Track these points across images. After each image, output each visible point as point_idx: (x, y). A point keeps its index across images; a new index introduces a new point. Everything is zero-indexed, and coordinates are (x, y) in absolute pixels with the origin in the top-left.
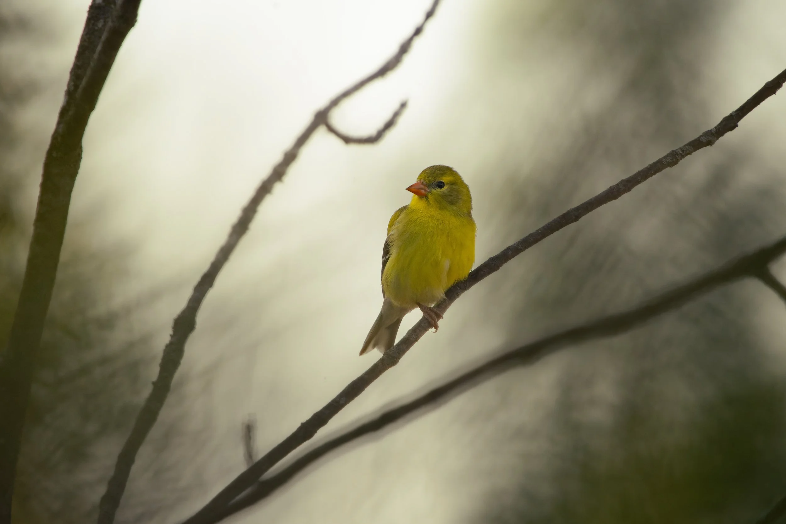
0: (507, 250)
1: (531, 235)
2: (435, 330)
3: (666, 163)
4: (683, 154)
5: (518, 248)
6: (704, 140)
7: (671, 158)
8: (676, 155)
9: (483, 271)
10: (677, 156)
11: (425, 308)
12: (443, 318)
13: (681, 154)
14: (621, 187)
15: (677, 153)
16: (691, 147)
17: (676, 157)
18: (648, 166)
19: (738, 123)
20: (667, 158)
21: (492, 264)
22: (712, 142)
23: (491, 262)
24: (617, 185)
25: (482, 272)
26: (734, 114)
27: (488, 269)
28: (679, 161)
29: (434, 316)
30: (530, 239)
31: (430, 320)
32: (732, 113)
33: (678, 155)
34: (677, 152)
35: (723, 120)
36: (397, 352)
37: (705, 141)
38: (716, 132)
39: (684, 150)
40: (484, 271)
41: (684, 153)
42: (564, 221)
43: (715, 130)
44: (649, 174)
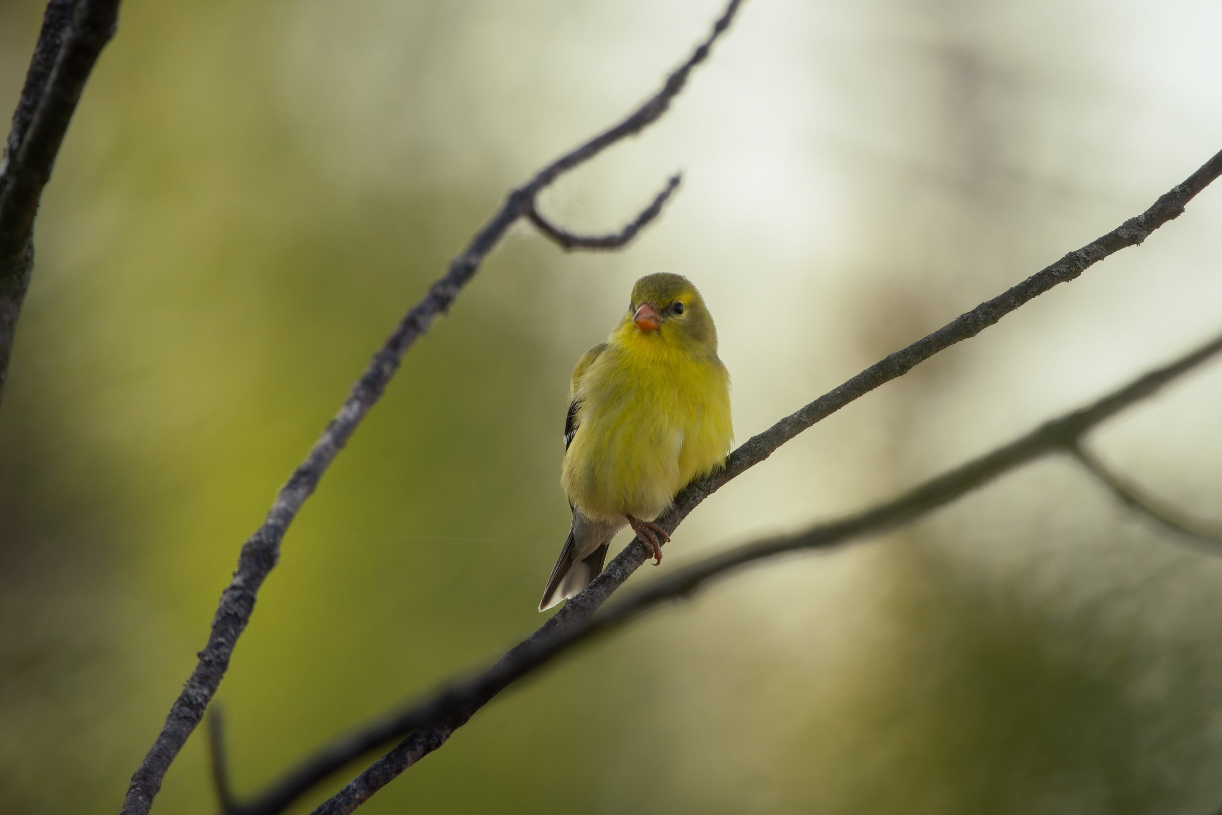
0: (781, 423)
1: (823, 399)
2: (657, 560)
3: (1058, 274)
4: (1088, 258)
5: (801, 420)
6: (1124, 234)
7: (1067, 266)
8: (1075, 260)
9: (739, 460)
10: (1077, 262)
11: (639, 524)
12: (669, 541)
13: (1085, 259)
14: (980, 316)
15: (1077, 257)
16: (1102, 247)
17: (1076, 265)
18: (1027, 280)
19: (1185, 204)
20: (1061, 266)
21: (756, 447)
22: (1139, 238)
23: (754, 445)
24: (974, 311)
25: (738, 462)
26: (1178, 190)
27: (748, 457)
28: (1082, 271)
29: (653, 536)
30: (822, 406)
31: (647, 544)
32: (1174, 189)
33: (1079, 261)
34: (1078, 255)
35: (1158, 201)
36: (590, 599)
37: (1126, 237)
38: (1146, 222)
39: (1089, 252)
40: (742, 461)
41: (1091, 257)
42: (880, 374)
43: (1144, 218)
44: (1028, 293)
